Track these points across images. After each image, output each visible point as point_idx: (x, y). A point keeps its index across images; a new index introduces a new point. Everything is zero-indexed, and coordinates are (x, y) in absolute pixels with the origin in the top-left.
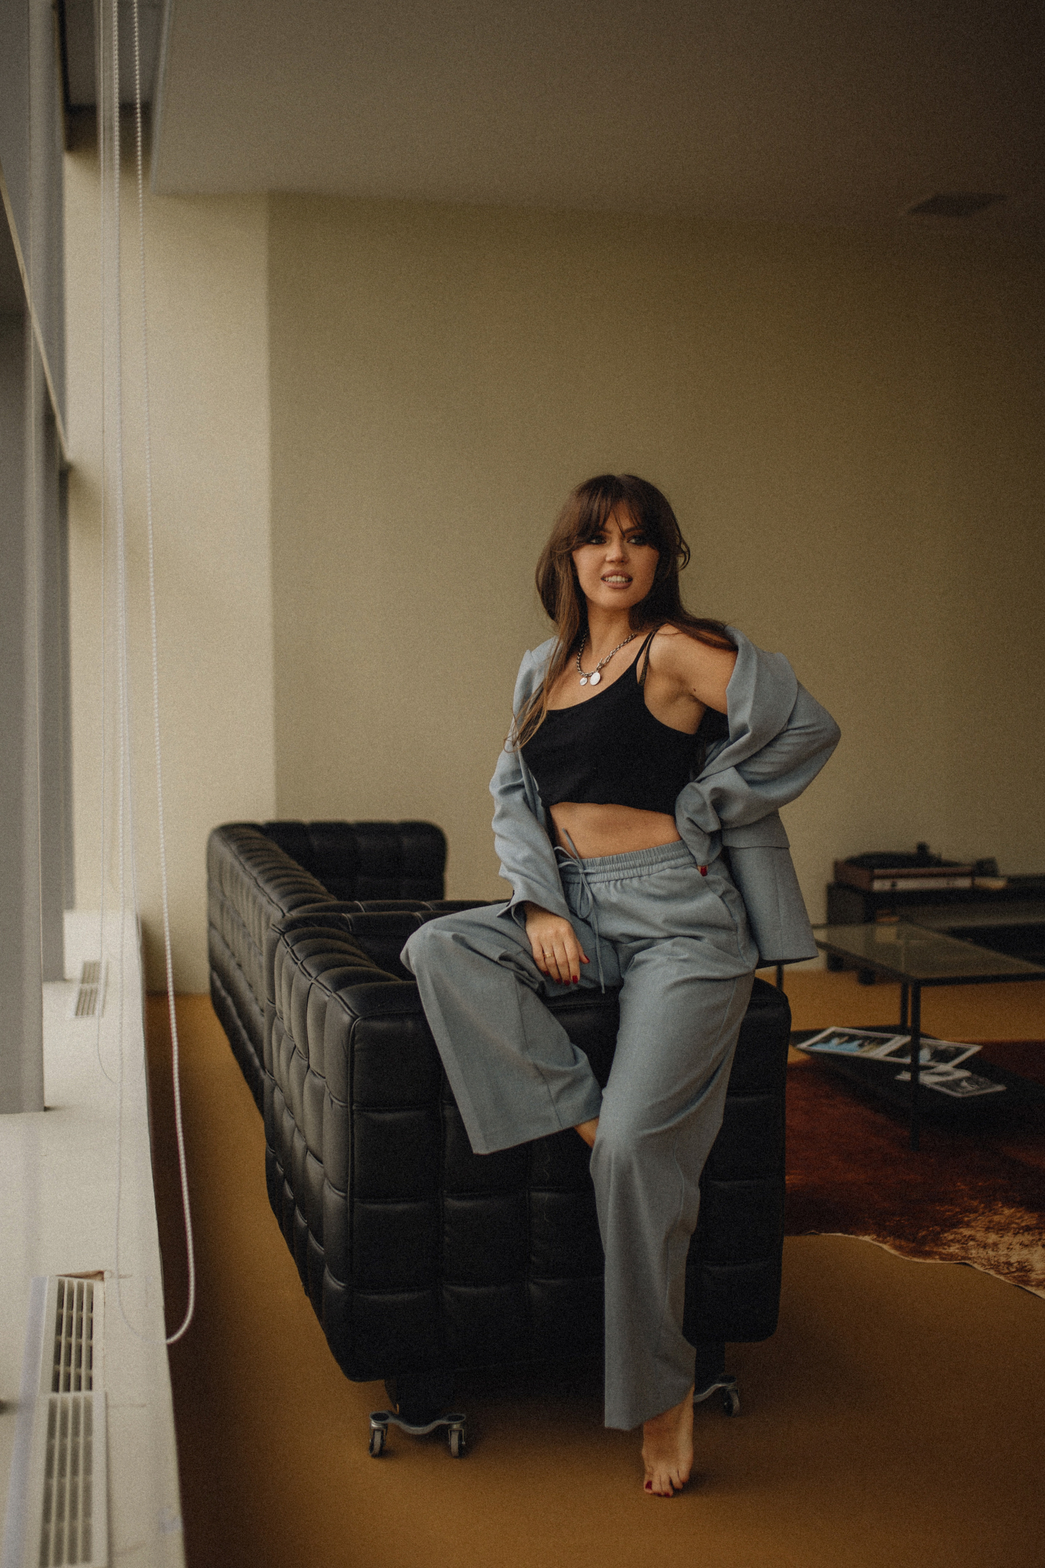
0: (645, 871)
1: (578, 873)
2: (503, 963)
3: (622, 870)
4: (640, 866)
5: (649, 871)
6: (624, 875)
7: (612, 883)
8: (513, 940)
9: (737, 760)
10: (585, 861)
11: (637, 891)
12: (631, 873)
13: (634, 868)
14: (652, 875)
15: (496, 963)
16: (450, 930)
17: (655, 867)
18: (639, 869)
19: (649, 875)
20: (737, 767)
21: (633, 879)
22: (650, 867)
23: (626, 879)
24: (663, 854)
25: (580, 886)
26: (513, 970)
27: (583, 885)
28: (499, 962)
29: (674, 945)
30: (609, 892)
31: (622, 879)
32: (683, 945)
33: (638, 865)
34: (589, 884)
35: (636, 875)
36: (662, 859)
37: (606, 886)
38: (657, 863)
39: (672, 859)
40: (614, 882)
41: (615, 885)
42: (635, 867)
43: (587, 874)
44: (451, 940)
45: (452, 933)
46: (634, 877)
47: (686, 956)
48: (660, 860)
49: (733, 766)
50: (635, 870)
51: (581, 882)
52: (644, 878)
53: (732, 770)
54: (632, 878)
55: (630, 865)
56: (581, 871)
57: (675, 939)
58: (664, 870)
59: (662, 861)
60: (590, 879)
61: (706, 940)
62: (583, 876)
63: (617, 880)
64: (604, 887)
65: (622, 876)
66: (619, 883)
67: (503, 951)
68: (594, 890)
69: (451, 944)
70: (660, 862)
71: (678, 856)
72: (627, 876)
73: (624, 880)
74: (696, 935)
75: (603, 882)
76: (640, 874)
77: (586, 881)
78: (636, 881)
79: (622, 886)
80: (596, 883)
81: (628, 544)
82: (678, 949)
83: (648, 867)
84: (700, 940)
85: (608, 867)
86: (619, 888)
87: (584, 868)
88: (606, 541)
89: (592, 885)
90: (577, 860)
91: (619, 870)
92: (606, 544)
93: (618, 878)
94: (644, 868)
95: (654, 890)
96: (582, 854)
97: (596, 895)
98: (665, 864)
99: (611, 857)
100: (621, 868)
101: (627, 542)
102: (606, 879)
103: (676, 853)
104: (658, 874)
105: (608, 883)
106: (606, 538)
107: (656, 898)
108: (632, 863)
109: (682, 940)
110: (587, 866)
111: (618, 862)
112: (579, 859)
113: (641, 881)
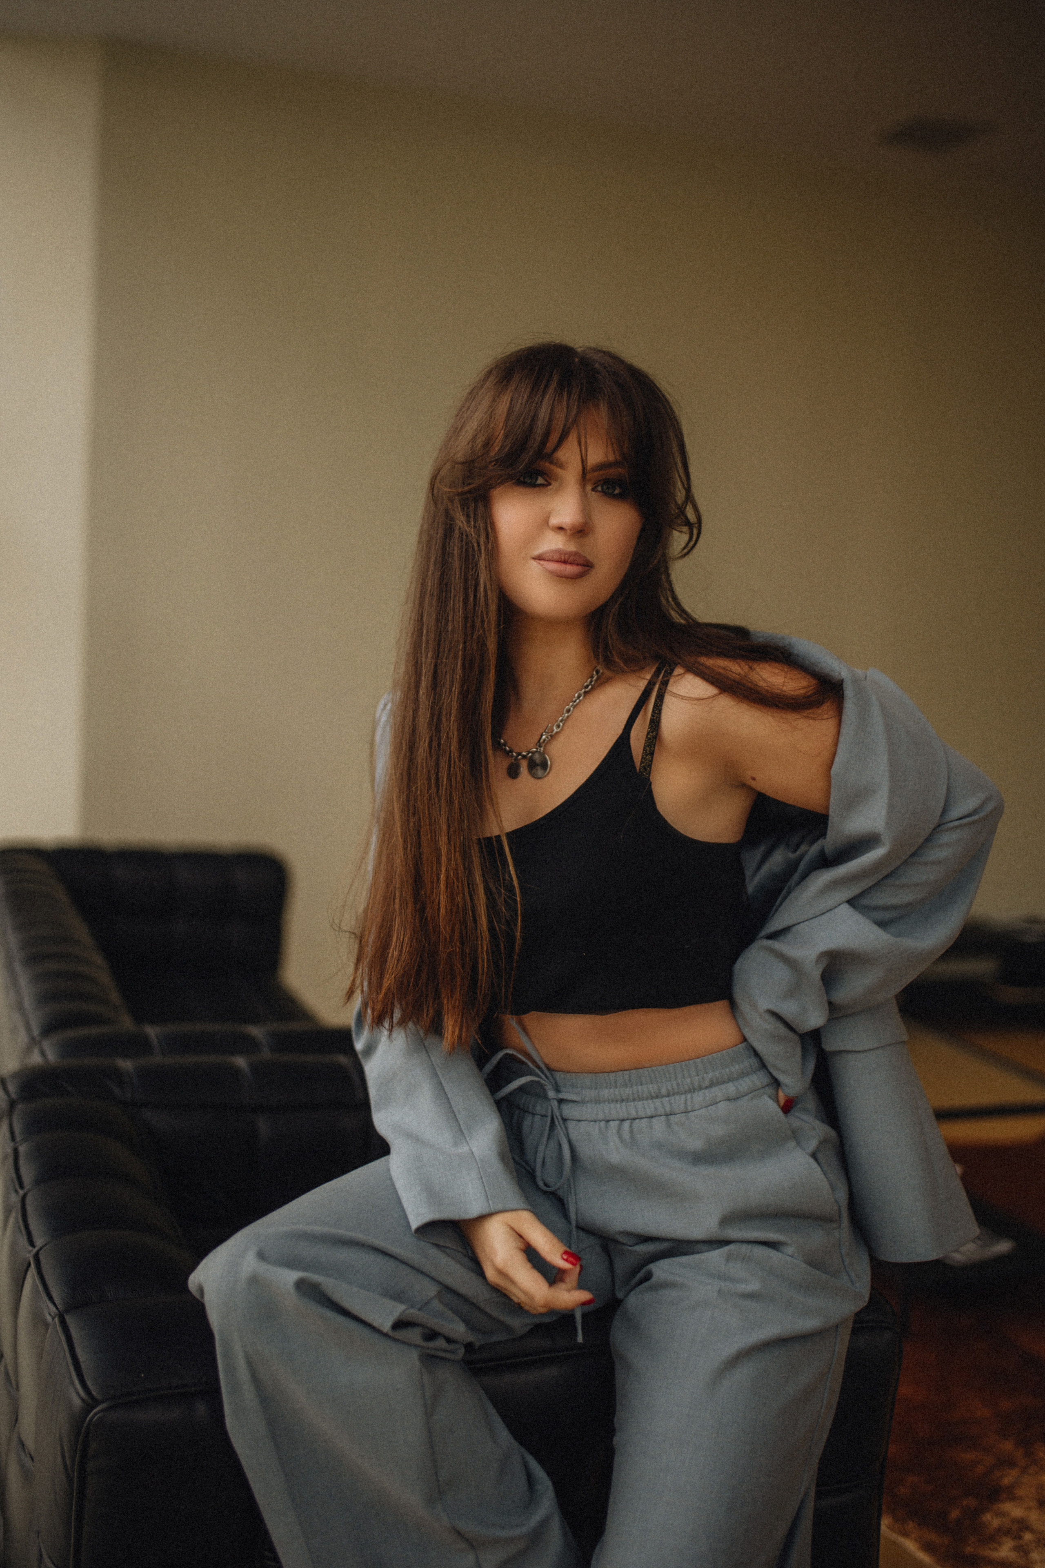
0: (679, 1102)
1: (545, 1097)
2: (401, 1334)
3: (634, 1100)
4: (669, 1094)
5: (686, 1104)
6: (637, 1112)
8: (422, 1273)
9: (854, 892)
10: (559, 1076)
11: (659, 1146)
12: (649, 1107)
13: (657, 1097)
14: (693, 1113)
15: (386, 1335)
16: (290, 1263)
17: (699, 1098)
18: (665, 1100)
19: (686, 1112)
21: (654, 1120)
22: (689, 1096)
23: (641, 1118)
24: (714, 1071)
25: (549, 1119)
26: (416, 1346)
27: (552, 1119)
28: (391, 1333)
29: (729, 1258)
30: (604, 1142)
31: (634, 1119)
32: (746, 1259)
33: (664, 1092)
34: (565, 1120)
35: (661, 1111)
36: (711, 1080)
37: (600, 1130)
38: (701, 1087)
39: (730, 1080)
40: (617, 1123)
41: (619, 1128)
43: (561, 1101)
44: (292, 1290)
45: (292, 1276)
46: (656, 1116)
47: (754, 1286)
48: (707, 1083)
49: (845, 902)
50: (658, 1102)
51: (550, 1114)
52: (676, 1119)
54: (651, 1117)
55: (650, 1093)
56: (551, 1094)
57: (732, 1247)
58: (715, 1103)
59: (712, 1085)
60: (568, 1111)
61: (790, 1250)
62: (555, 1104)
63: (623, 1120)
64: (597, 1131)
65: (633, 1114)
66: (626, 1125)
67: (400, 1308)
68: (574, 1136)
69: (291, 1300)
70: (707, 1088)
71: (743, 1074)
72: (641, 1113)
73: (637, 1120)
74: (771, 1240)
75: (595, 1121)
76: (668, 1109)
77: (558, 1114)
78: (658, 1125)
79: (631, 1132)
80: (579, 1121)
81: (593, 493)
82: (737, 1269)
83: (683, 1097)
84: (778, 1250)
85: (605, 1093)
86: (626, 1135)
87: (558, 1090)
88: (550, 481)
89: (571, 1125)
90: (543, 1072)
91: (627, 1100)
92: (551, 487)
93: (625, 1116)
94: (677, 1097)
95: (696, 1144)
96: (553, 1065)
97: (577, 1144)
98: (718, 1092)
99: (612, 1075)
100: (631, 1098)
101: (593, 490)
102: (601, 1116)
103: (736, 1068)
104: (703, 1111)
105: (603, 1124)
106: (548, 476)
107: (699, 1158)
108: (653, 1088)
109: (744, 1248)
110: (562, 1089)
111: (626, 1086)
112: (546, 1071)
113: (669, 1125)
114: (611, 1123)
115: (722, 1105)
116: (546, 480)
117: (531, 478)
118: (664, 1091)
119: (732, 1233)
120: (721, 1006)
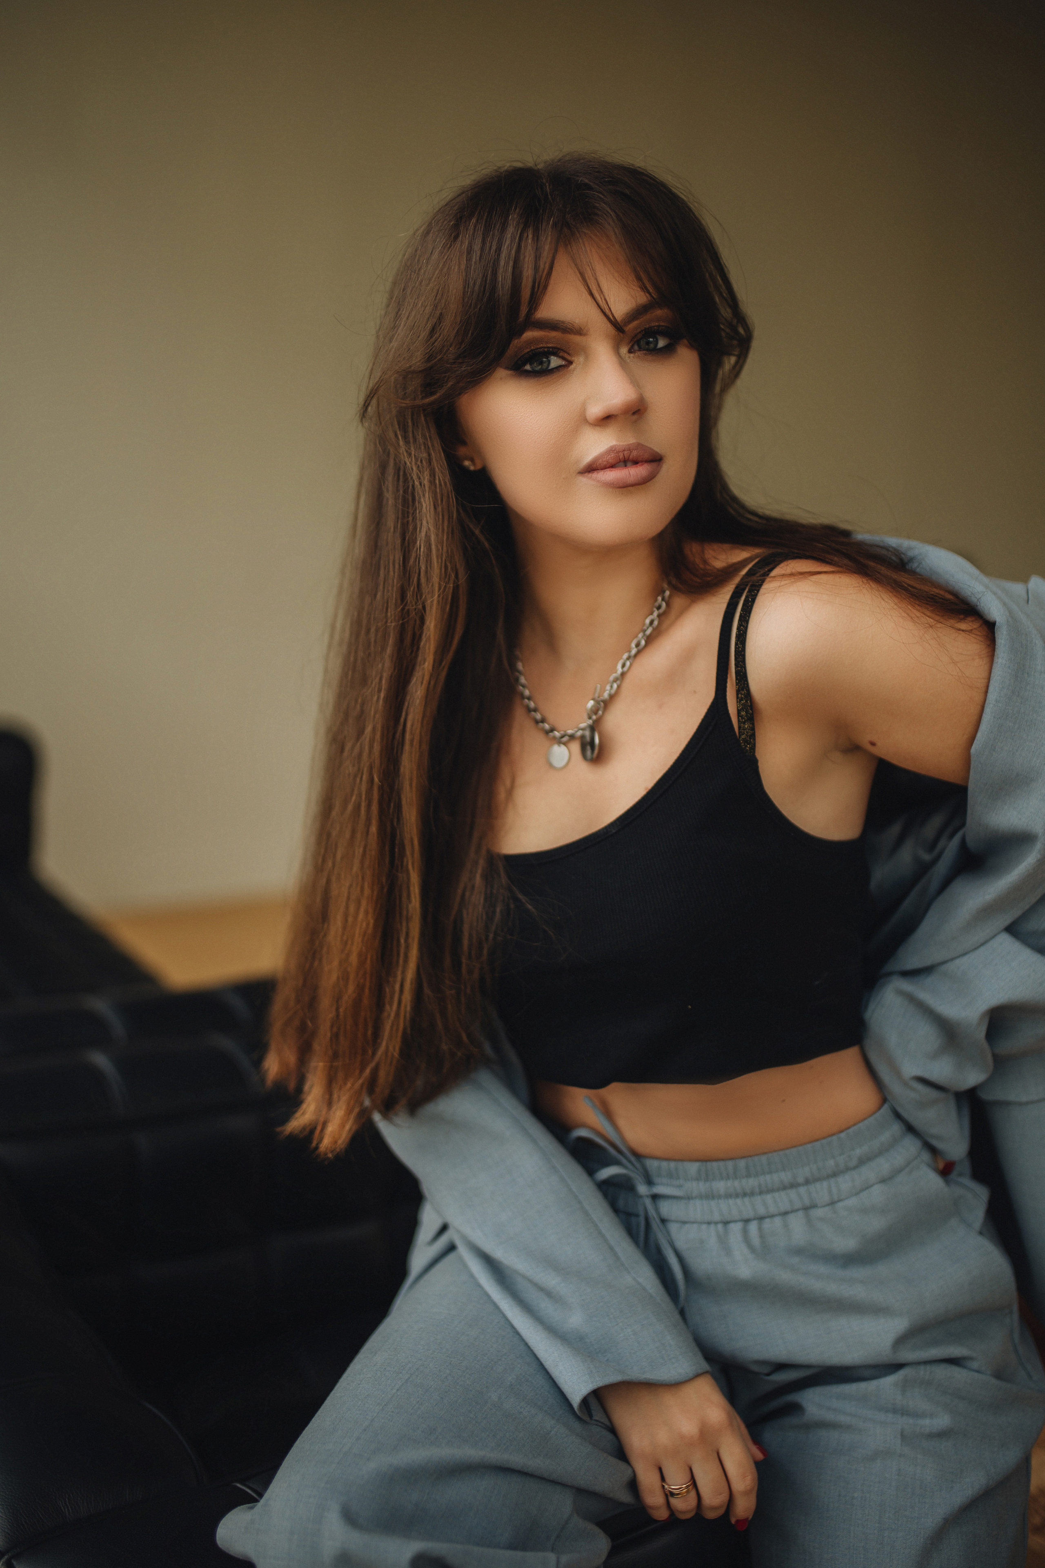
0: (821, 1191)
3: (761, 1193)
4: (807, 1182)
5: (830, 1192)
6: (766, 1208)
7: (736, 1228)
9: (1007, 919)
10: (652, 1165)
11: (799, 1250)
12: (782, 1200)
13: (791, 1187)
14: (840, 1204)
17: (845, 1183)
18: (802, 1190)
19: (832, 1203)
20: (1012, 930)
21: (791, 1218)
22: (833, 1181)
23: (772, 1216)
24: (861, 1145)
27: (649, 1223)
29: (905, 1386)
30: (727, 1250)
31: (762, 1218)
32: (925, 1384)
34: (663, 1221)
35: (798, 1205)
37: (717, 1234)
38: (848, 1169)
39: (881, 1153)
40: (740, 1224)
41: (745, 1233)
42: (793, 1185)
43: (655, 1197)
46: (792, 1211)
47: (943, 1421)
48: (855, 1161)
49: (1002, 931)
50: (792, 1193)
51: (645, 1217)
52: (819, 1213)
53: (1006, 942)
54: (785, 1213)
55: (782, 1182)
56: (642, 1189)
57: (907, 1371)
58: (867, 1187)
60: (665, 1208)
62: (648, 1202)
63: (747, 1221)
64: (712, 1235)
65: (762, 1211)
66: (753, 1227)
68: (681, 1244)
70: (855, 1168)
71: (894, 1143)
72: (773, 1210)
73: (767, 1220)
74: (953, 1356)
75: (709, 1223)
76: (807, 1202)
77: (655, 1216)
78: (797, 1222)
79: (762, 1236)
80: (684, 1223)
81: (632, 355)
82: (917, 1401)
83: (825, 1184)
84: (964, 1367)
85: (720, 1186)
86: (756, 1241)
87: (650, 1182)
88: (569, 358)
89: (673, 1228)
90: (630, 1162)
91: (752, 1194)
92: (572, 367)
93: (751, 1214)
94: (818, 1185)
95: (847, 1244)
96: (641, 1150)
97: (686, 1255)
98: (869, 1173)
99: (730, 1164)
100: (757, 1190)
101: (630, 352)
102: (717, 1217)
103: (886, 1136)
104: (852, 1202)
105: (720, 1226)
106: (565, 351)
107: (849, 1260)
108: (785, 1177)
109: (923, 1372)
110: (656, 1180)
111: (748, 1175)
112: (633, 1159)
113: (809, 1222)
114: (732, 1225)
115: (877, 1190)
116: (563, 358)
117: (541, 363)
118: (800, 1180)
119: (907, 1355)
120: (850, 1055)
